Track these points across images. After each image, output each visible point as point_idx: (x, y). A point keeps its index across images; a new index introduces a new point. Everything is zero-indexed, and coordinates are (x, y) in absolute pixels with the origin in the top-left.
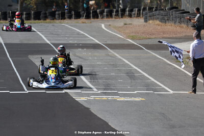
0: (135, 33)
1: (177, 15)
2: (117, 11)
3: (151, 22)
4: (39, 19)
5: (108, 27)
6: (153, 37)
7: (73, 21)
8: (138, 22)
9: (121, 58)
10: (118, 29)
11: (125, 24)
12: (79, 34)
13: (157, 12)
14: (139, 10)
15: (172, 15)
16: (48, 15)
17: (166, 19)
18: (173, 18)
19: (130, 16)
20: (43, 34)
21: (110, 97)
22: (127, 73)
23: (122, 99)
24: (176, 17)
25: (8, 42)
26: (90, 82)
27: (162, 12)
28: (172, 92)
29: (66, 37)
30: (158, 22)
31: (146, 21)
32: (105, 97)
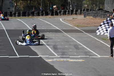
0: (79, 24)
1: (102, 13)
2: (69, 11)
3: (88, 17)
4: (25, 16)
5: (64, 20)
6: (89, 25)
7: (44, 17)
8: (81, 17)
9: (71, 38)
10: (69, 21)
11: (73, 19)
12: (47, 24)
13: (91, 11)
14: (81, 11)
15: (99, 13)
16: (30, 13)
17: (96, 15)
18: (100, 15)
19: (76, 14)
20: (27, 24)
21: (65, 60)
22: (75, 46)
23: (72, 60)
24: (102, 14)
25: (8, 29)
26: (54, 51)
27: (94, 12)
28: (99, 56)
29: (40, 26)
30: (91, 17)
31: (85, 17)
32: (62, 60)
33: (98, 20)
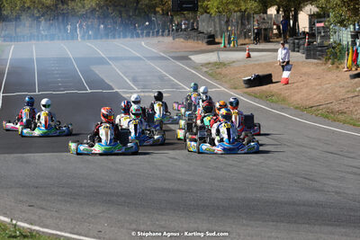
1: (195, 35)
2: (153, 32)
3: (177, 39)
4: (97, 39)
5: (146, 44)
7: (122, 40)
8: (168, 40)
9: (155, 66)
11: (159, 42)
17: (188, 37)
18: (192, 37)
19: (163, 35)
20: (100, 50)
21: (146, 94)
22: (159, 77)
30: (182, 40)
31: (174, 39)
33: (191, 44)
